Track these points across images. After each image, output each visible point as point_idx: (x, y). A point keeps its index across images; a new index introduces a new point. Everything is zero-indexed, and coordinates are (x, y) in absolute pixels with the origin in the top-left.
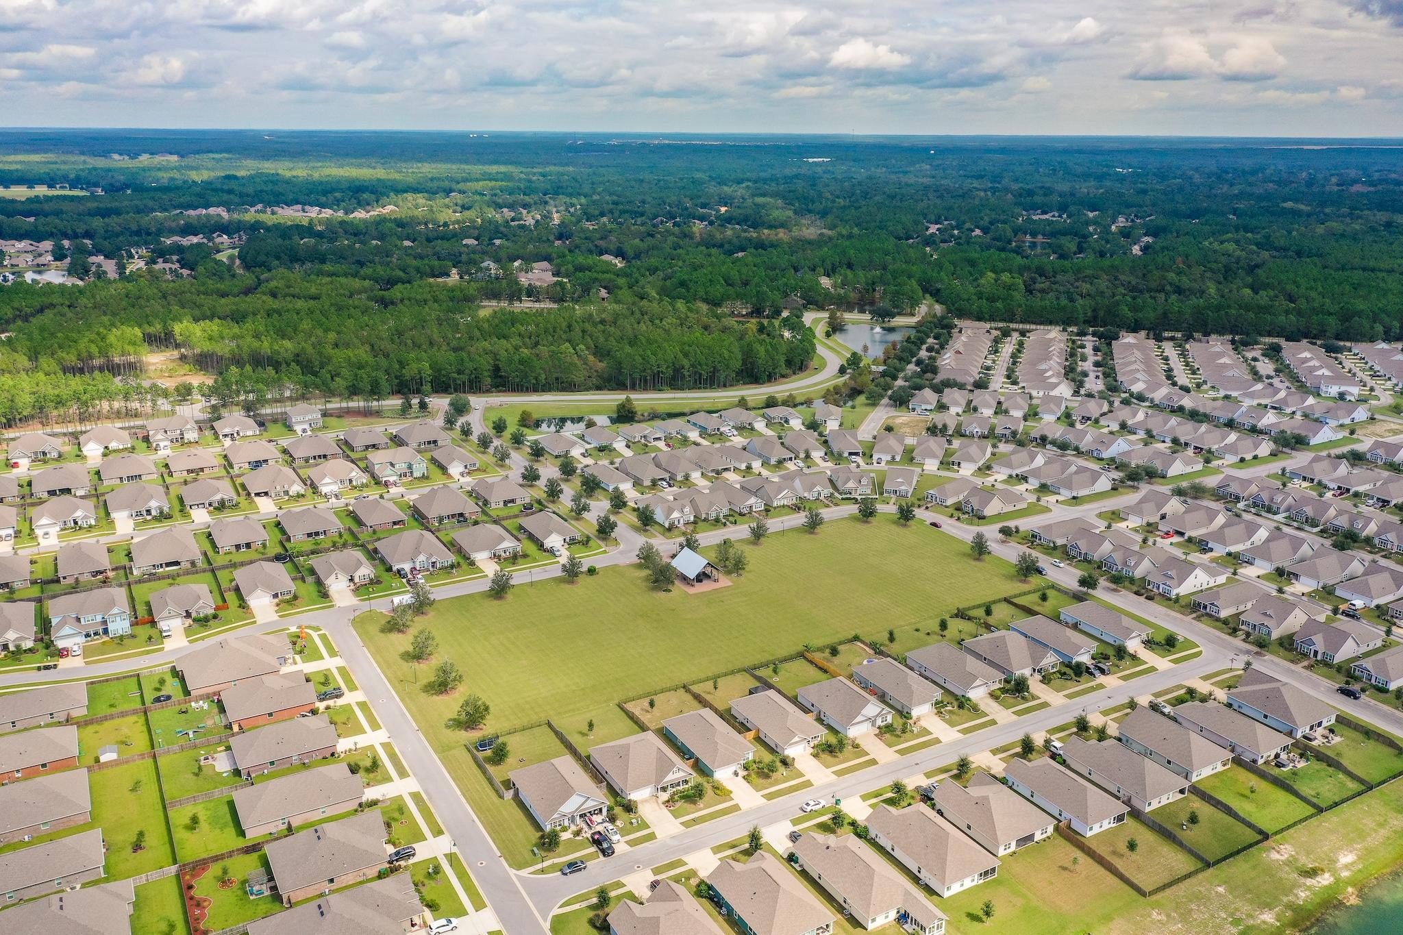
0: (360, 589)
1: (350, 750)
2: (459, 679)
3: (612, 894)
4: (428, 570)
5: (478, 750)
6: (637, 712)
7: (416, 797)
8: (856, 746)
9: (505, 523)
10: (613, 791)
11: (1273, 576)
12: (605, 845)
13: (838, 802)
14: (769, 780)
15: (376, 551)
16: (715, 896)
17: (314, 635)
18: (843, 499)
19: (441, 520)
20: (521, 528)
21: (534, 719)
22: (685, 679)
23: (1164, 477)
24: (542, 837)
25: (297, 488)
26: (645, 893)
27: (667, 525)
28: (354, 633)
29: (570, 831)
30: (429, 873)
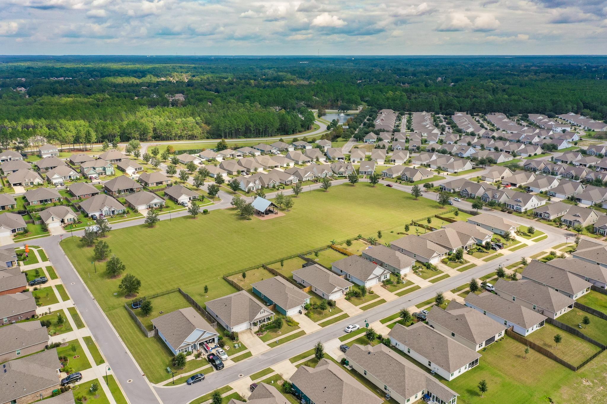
0: (67, 227)
1: (46, 313)
2: (123, 268)
3: (223, 396)
4: (110, 215)
5: (132, 308)
6: (235, 281)
7: (88, 340)
8: (371, 293)
9: (156, 193)
10: (221, 327)
11: (567, 201)
12: (217, 362)
13: (367, 325)
14: (321, 315)
15: (80, 207)
16: (296, 392)
17: (35, 251)
18: (339, 177)
19: (119, 192)
20: (166, 194)
21: (170, 288)
22: (263, 262)
23: (495, 163)
24: (173, 360)
25: (38, 180)
26: (246, 393)
27: (247, 191)
28: (61, 248)
29: (193, 355)
30: (90, 391)
